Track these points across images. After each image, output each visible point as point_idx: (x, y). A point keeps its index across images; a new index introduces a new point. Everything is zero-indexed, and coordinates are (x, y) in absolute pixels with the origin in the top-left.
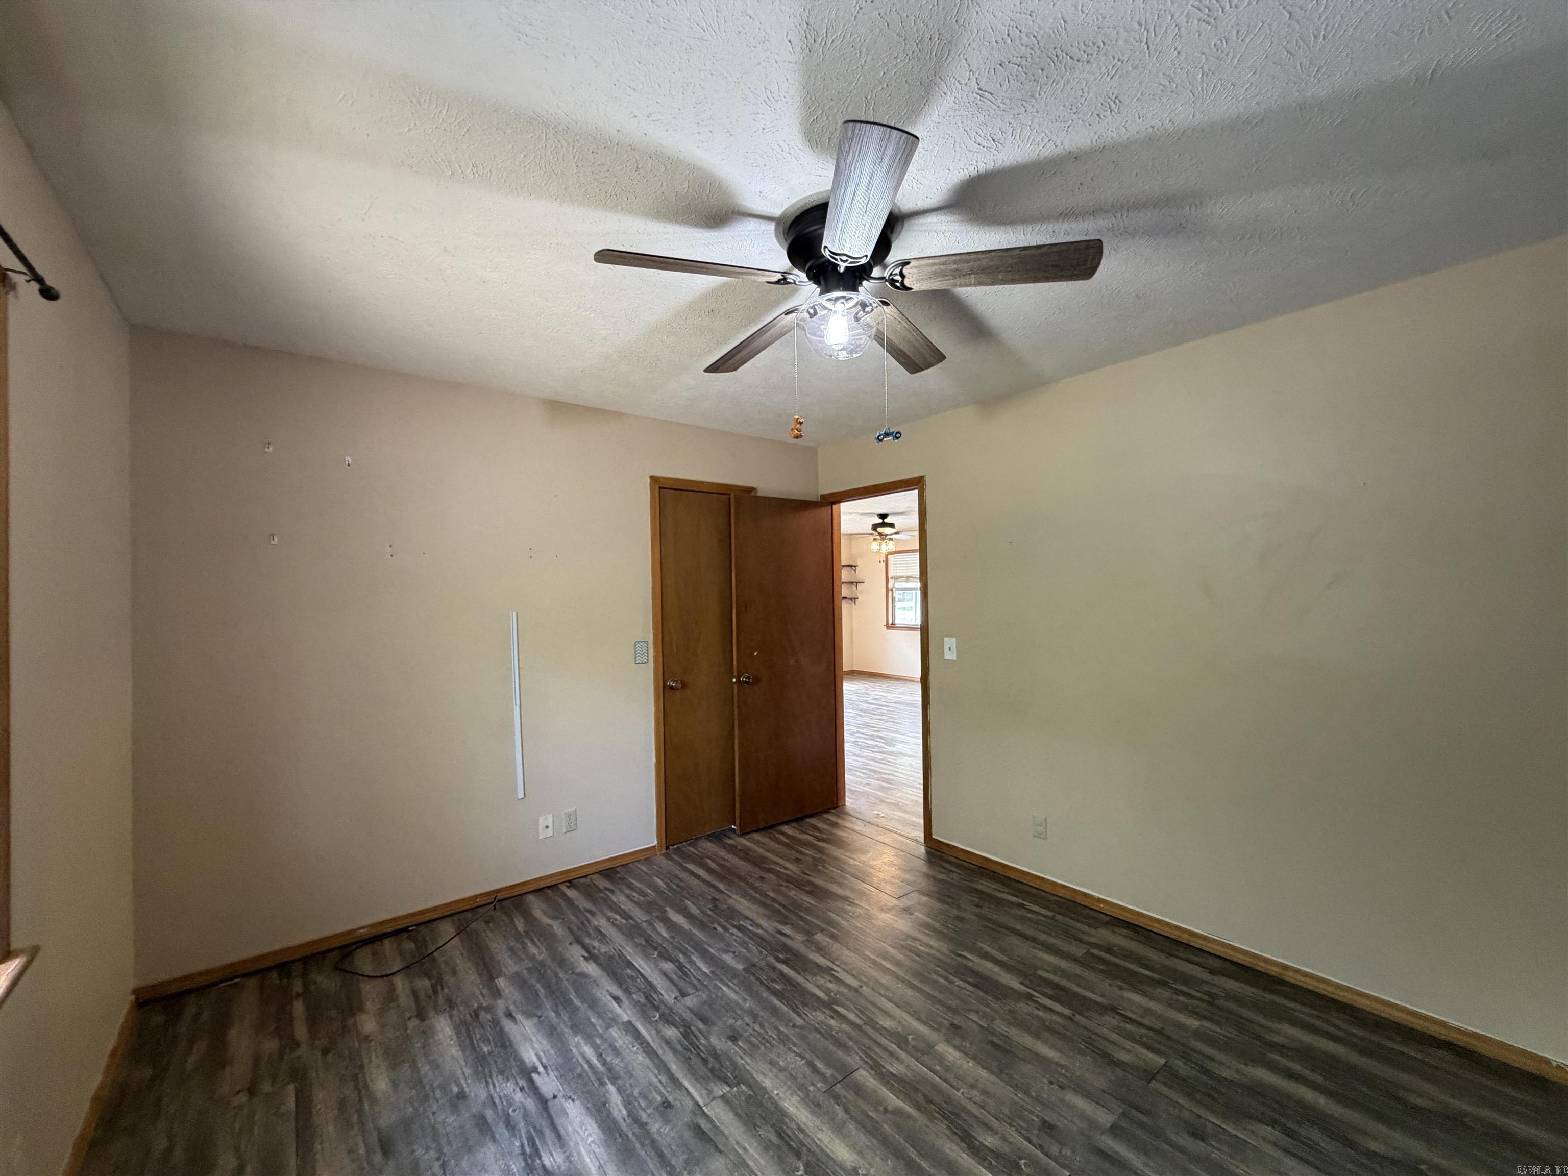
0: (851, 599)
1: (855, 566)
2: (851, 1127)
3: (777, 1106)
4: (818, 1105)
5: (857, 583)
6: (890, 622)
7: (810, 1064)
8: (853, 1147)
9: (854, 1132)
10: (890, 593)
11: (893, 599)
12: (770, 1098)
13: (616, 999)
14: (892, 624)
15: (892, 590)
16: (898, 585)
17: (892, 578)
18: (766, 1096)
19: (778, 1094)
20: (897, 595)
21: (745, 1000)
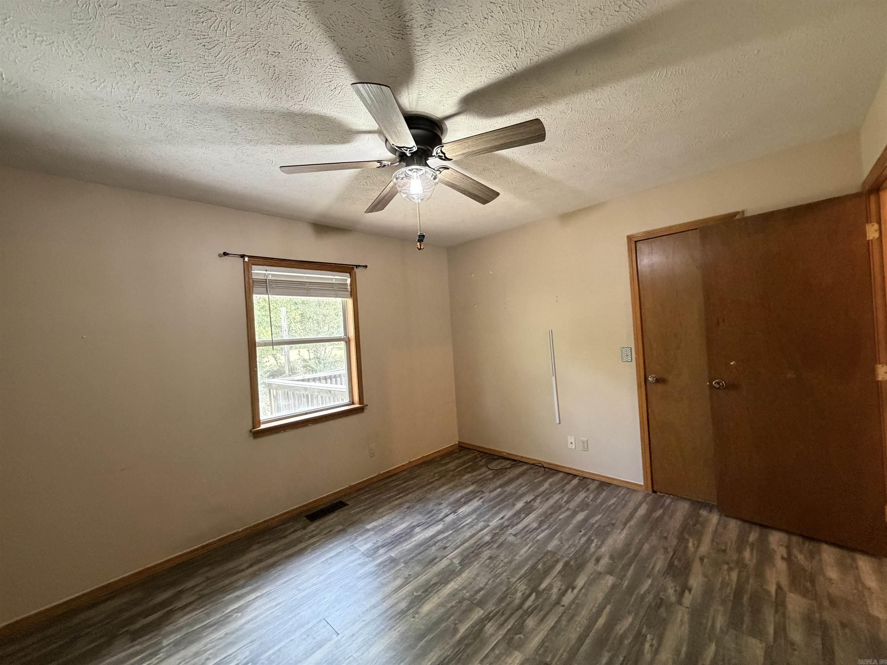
2: (443, 610)
3: (452, 580)
4: (454, 595)
7: (481, 589)
8: (430, 612)
9: (440, 611)
12: (455, 578)
13: (503, 518)
18: (455, 576)
19: (458, 580)
21: (520, 556)
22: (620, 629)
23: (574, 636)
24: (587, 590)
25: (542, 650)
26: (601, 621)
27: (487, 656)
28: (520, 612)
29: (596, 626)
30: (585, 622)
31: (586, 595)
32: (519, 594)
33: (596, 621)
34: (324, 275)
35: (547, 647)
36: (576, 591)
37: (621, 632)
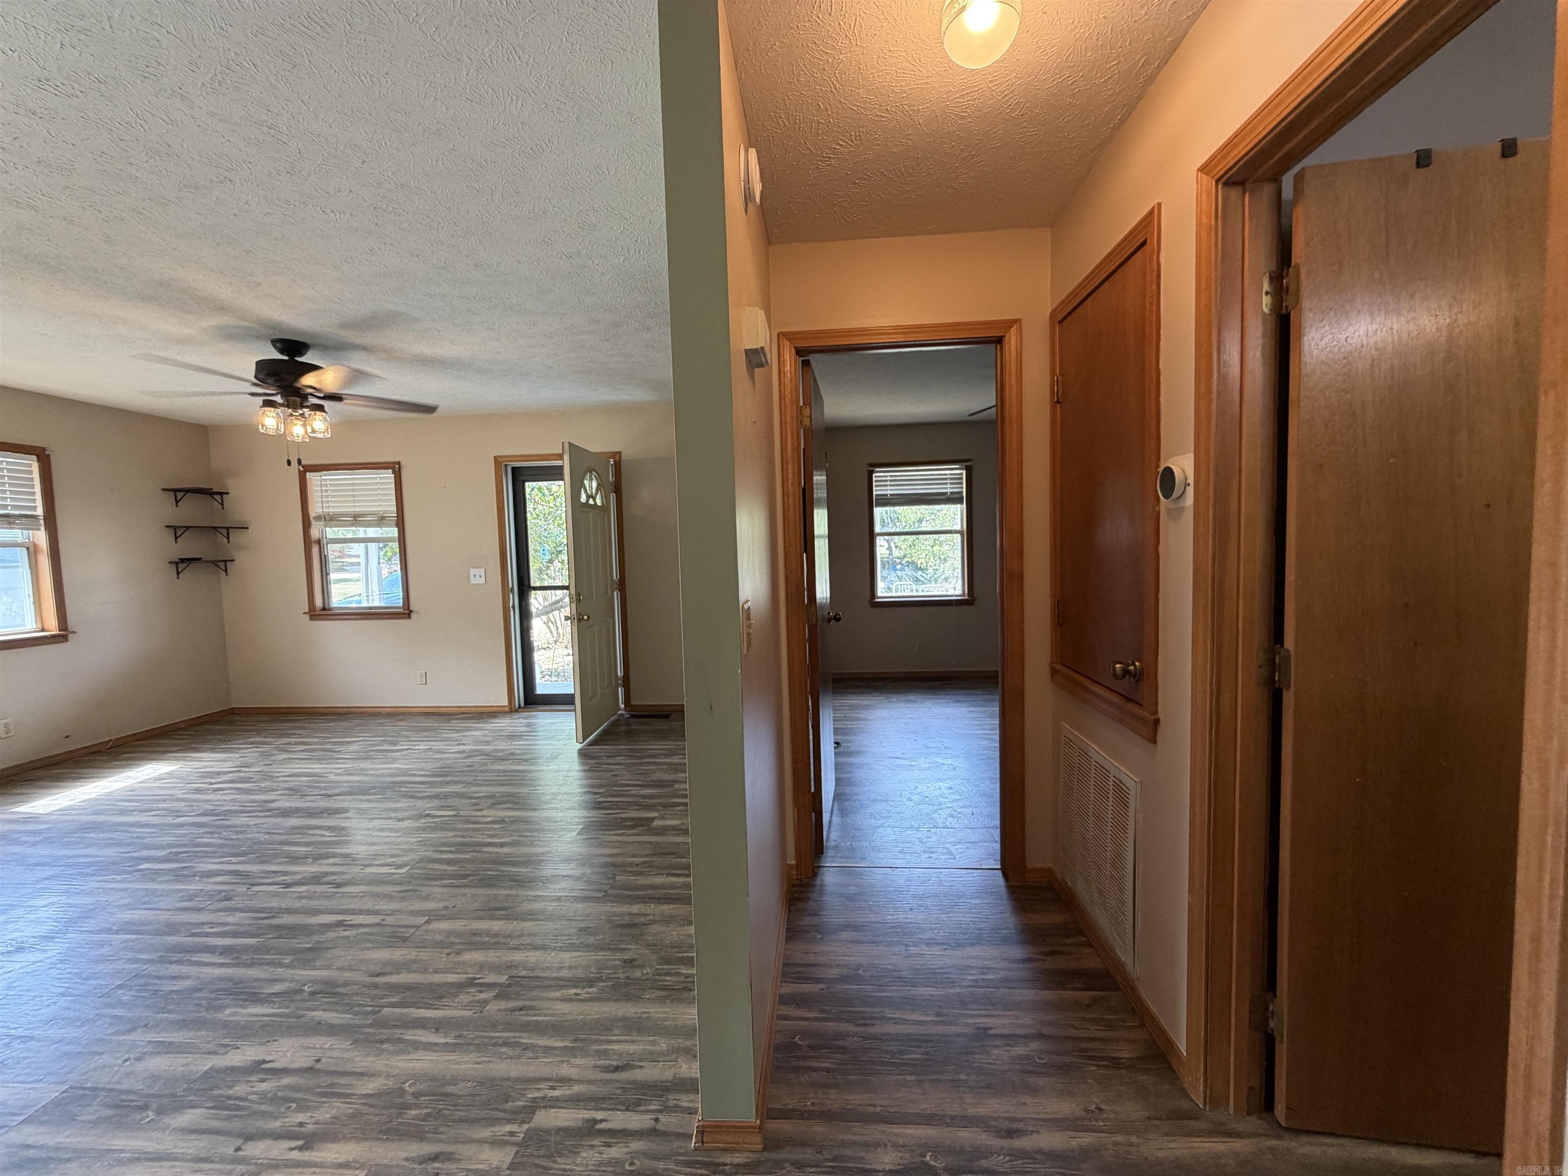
0: (215, 563)
1: (221, 494)
5: (228, 529)
6: (319, 603)
10: (315, 550)
11: (324, 560)
14: (324, 609)
15: (319, 542)
16: (331, 532)
17: (318, 518)
20: (332, 550)
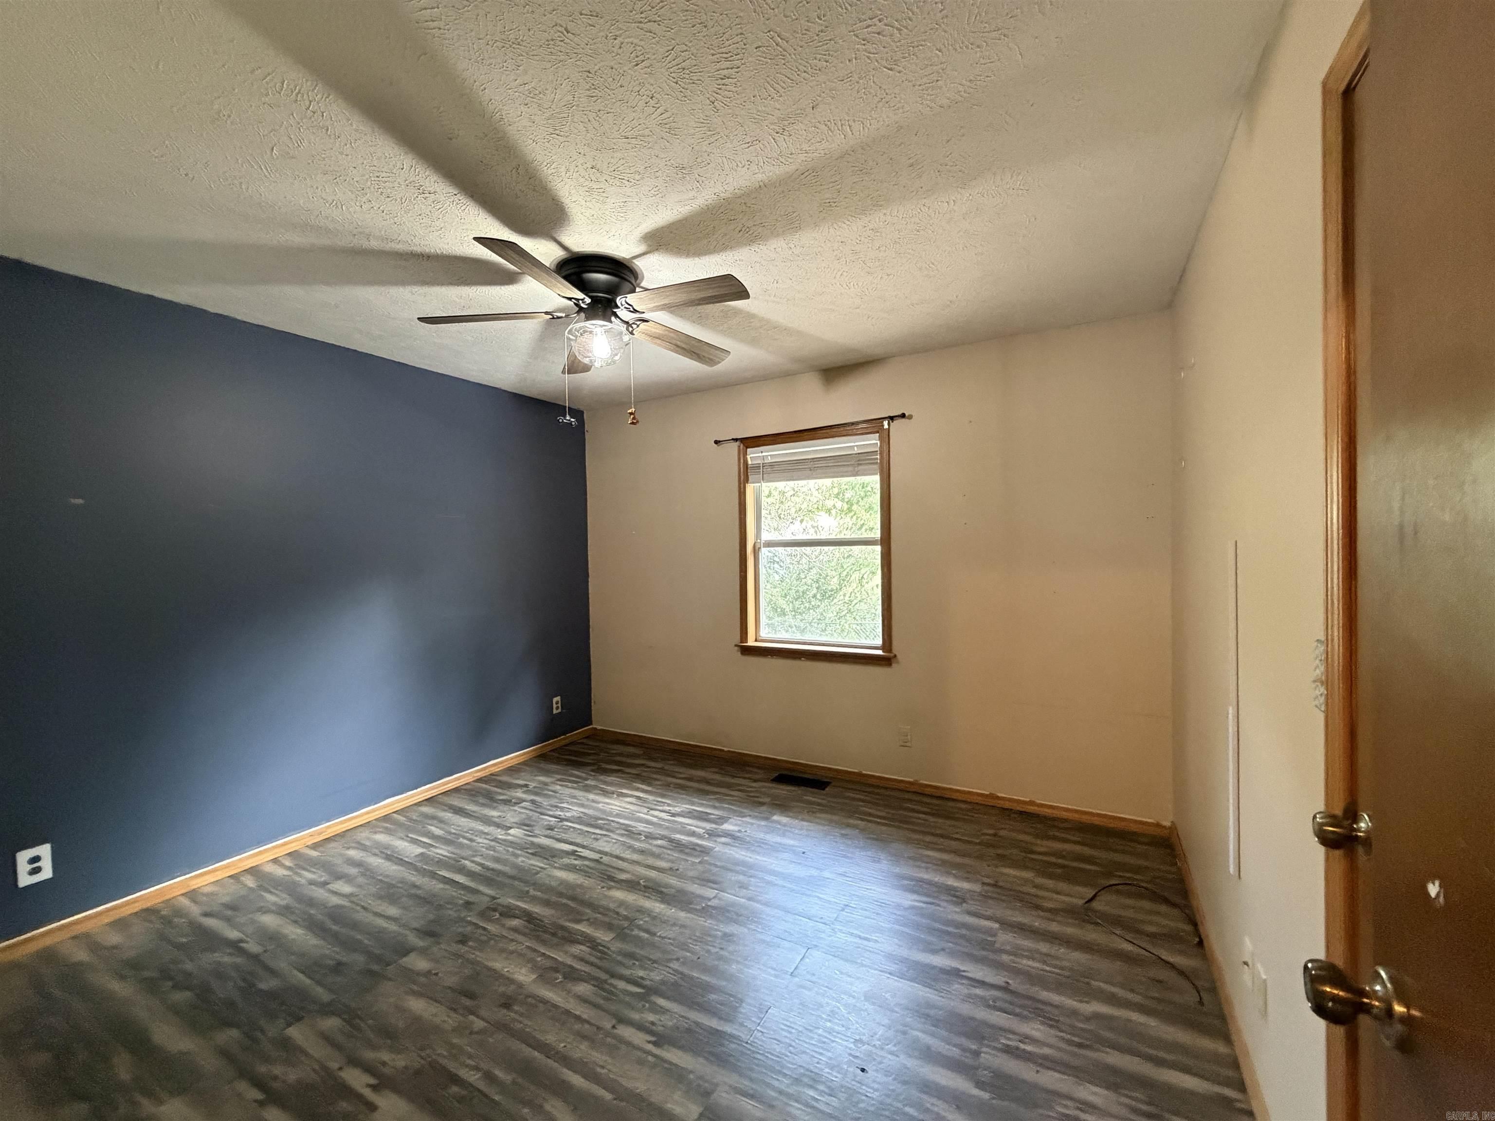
7: (653, 934)
22: (553, 1106)
23: (550, 1038)
24: (654, 1066)
25: (533, 1002)
26: (577, 1080)
27: (535, 950)
28: (603, 976)
29: (565, 1070)
30: (576, 1055)
31: (641, 1062)
32: (641, 973)
33: (575, 1072)
34: (845, 443)
35: (537, 1007)
36: (650, 1047)
37: (548, 1107)
